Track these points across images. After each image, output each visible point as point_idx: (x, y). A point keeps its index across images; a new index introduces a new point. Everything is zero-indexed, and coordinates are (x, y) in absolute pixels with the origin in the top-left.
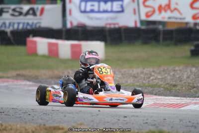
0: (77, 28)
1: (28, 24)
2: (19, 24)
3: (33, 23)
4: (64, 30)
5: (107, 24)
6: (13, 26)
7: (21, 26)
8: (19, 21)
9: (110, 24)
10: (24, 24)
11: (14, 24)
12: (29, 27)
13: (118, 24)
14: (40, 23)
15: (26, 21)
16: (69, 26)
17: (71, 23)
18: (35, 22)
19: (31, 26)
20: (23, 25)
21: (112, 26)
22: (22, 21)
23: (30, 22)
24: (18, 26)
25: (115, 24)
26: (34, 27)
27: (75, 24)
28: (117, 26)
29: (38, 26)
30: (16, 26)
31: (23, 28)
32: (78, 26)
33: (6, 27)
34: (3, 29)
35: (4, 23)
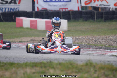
0: (41, 11)
1: (11, 9)
2: (6, 8)
3: (14, 8)
4: (34, 12)
5: (60, 9)
6: (2, 10)
7: (7, 10)
9: (62, 9)
10: (9, 8)
11: (2, 8)
13: (67, 9)
15: (10, 7)
16: (36, 9)
17: (38, 8)
19: (13, 10)
21: (64, 10)
24: (5, 10)
25: (65, 9)
27: (40, 8)
29: (17, 10)
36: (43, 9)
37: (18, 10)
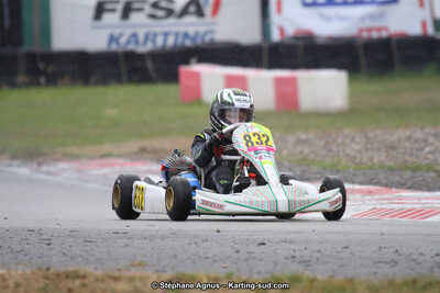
0: (292, 42)
1: (186, 35)
2: (166, 35)
3: (197, 33)
4: (265, 46)
5: (361, 31)
6: (154, 41)
7: (171, 41)
9: (369, 30)
10: (177, 34)
11: (155, 35)
12: (188, 43)
13: (386, 29)
14: (211, 32)
15: (182, 29)
16: (276, 36)
17: (282, 31)
18: (202, 29)
19: (194, 40)
20: (176, 39)
21: (375, 35)
22: (174, 29)
23: (191, 31)
24: (165, 40)
25: (379, 30)
26: (199, 41)
27: (290, 31)
28: (384, 34)
29: (208, 38)
30: (160, 41)
32: (296, 38)
33: (137, 43)
34: (132, 47)
35: (134, 35)
36: (299, 35)
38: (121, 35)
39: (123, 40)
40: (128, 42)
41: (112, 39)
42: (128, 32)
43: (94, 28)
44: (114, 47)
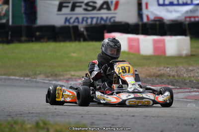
1: (102, 18)
2: (92, 18)
3: (107, 18)
5: (186, 18)
6: (86, 21)
7: (94, 21)
8: (92, 16)
9: (190, 17)
10: (98, 18)
11: (87, 18)
12: (103, 22)
13: (198, 17)
15: (100, 16)
16: (145, 20)
19: (105, 21)
20: (97, 20)
21: (193, 19)
22: (96, 16)
24: (92, 21)
25: (195, 17)
26: (108, 22)
28: (197, 20)
29: (112, 20)
30: (89, 21)
31: (97, 23)
33: (78, 22)
34: (76, 24)
35: (77, 18)
36: (156, 19)
37: (114, 21)
38: (71, 18)
39: (72, 21)
40: (74, 22)
41: (67, 20)
42: (74, 17)
43: (58, 14)
44: (67, 24)
